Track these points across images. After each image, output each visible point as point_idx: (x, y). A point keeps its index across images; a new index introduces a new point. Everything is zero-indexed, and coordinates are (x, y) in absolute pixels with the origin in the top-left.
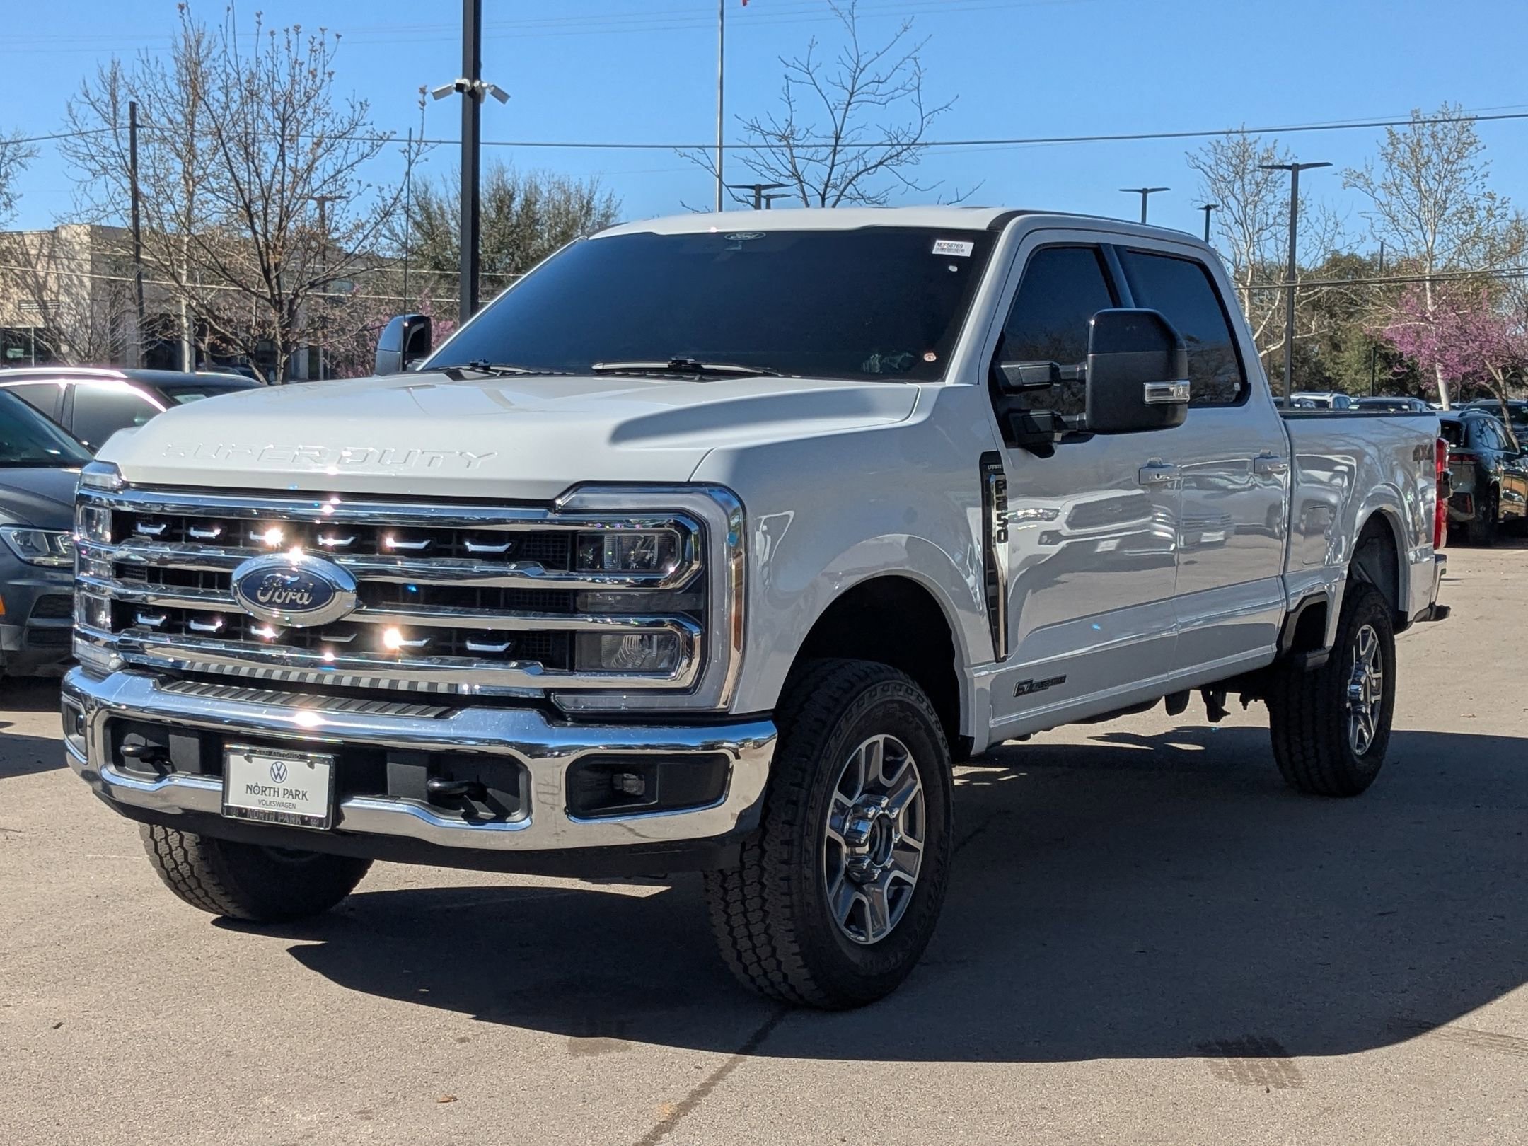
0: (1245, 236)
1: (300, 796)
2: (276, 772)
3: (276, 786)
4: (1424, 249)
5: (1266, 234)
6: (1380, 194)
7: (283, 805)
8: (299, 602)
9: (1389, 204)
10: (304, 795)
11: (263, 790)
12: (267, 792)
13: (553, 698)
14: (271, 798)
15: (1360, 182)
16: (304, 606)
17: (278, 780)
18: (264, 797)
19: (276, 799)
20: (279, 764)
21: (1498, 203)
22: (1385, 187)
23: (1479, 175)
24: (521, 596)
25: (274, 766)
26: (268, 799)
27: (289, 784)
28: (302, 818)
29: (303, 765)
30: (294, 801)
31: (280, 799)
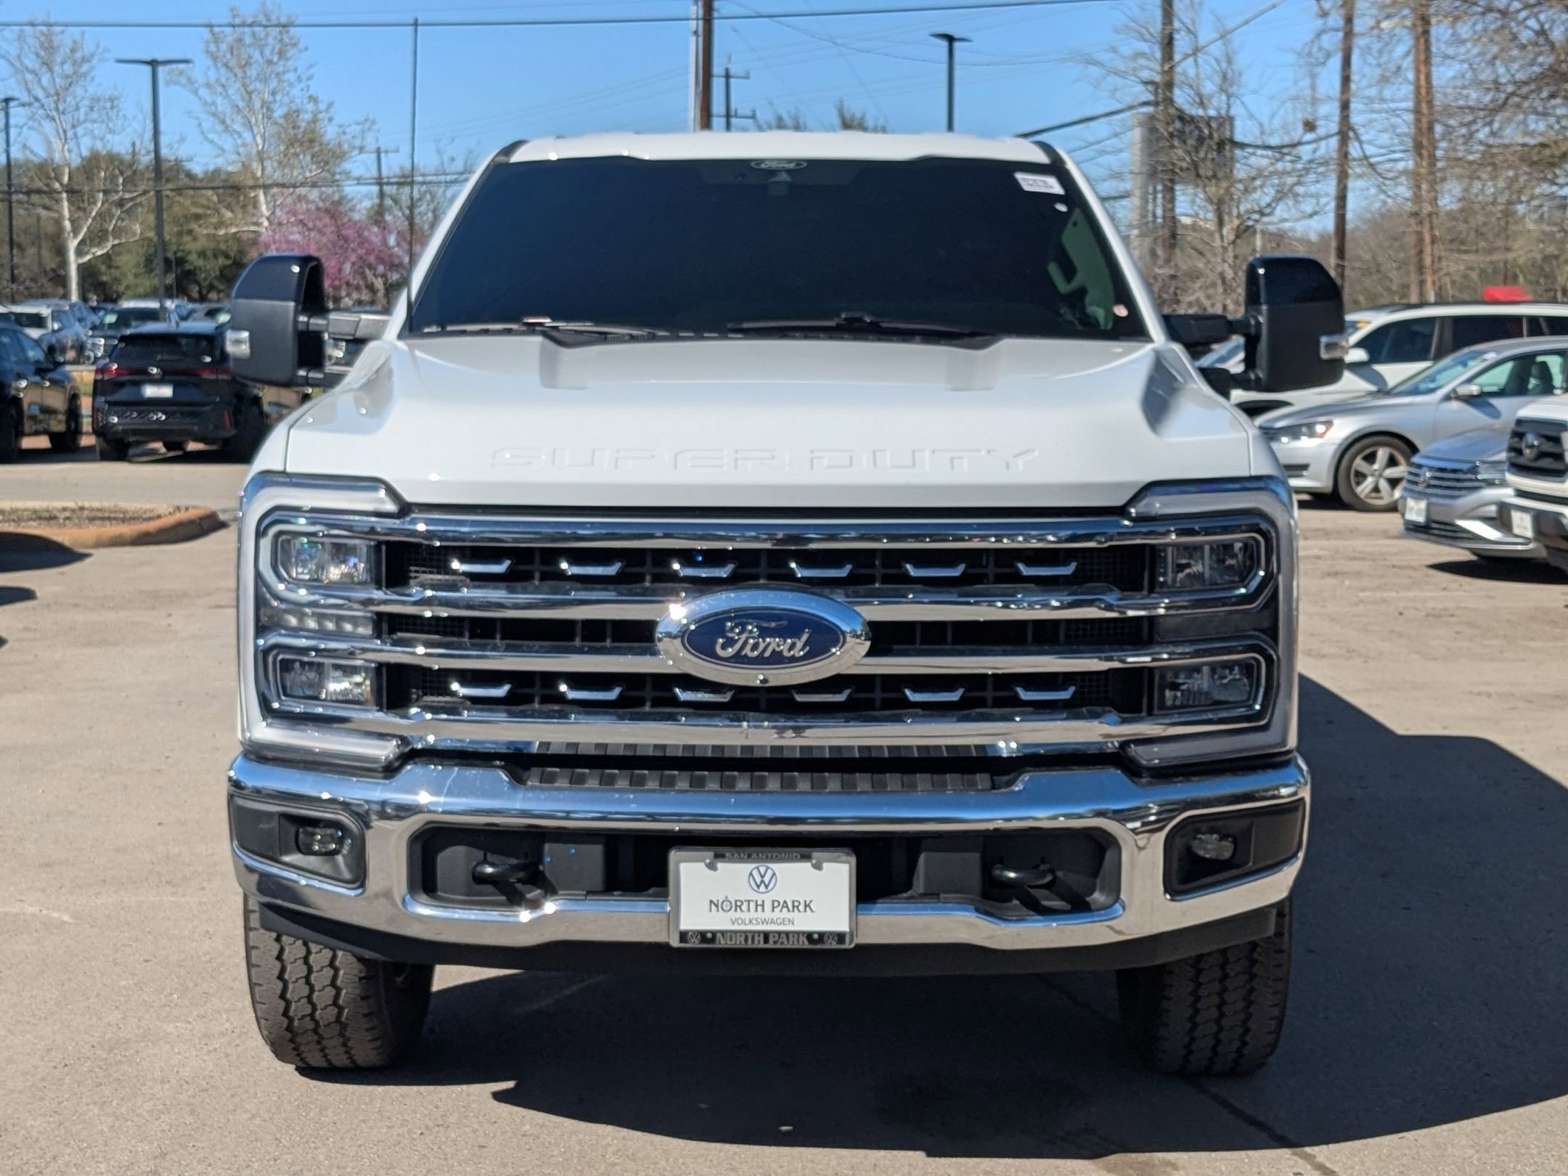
0: (58, 132)
1: (801, 908)
2: (758, 879)
3: (759, 898)
4: (254, 151)
5: (80, 130)
6: (203, 92)
7: (772, 922)
8: (786, 654)
9: (214, 103)
10: (806, 906)
11: (738, 906)
12: (744, 907)
13: (1134, 750)
14: (753, 914)
15: (183, 80)
16: (793, 659)
17: (762, 888)
18: (739, 913)
19: (760, 915)
20: (762, 870)
21: (322, 106)
22: (209, 86)
23: (304, 77)
24: (1088, 627)
25: (755, 873)
26: (746, 916)
27: (778, 894)
28: (809, 936)
29: (806, 866)
30: (790, 916)
31: (768, 914)
